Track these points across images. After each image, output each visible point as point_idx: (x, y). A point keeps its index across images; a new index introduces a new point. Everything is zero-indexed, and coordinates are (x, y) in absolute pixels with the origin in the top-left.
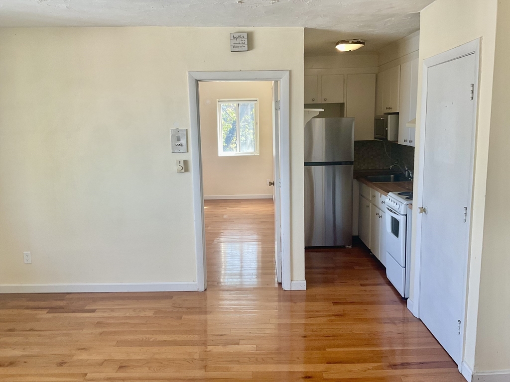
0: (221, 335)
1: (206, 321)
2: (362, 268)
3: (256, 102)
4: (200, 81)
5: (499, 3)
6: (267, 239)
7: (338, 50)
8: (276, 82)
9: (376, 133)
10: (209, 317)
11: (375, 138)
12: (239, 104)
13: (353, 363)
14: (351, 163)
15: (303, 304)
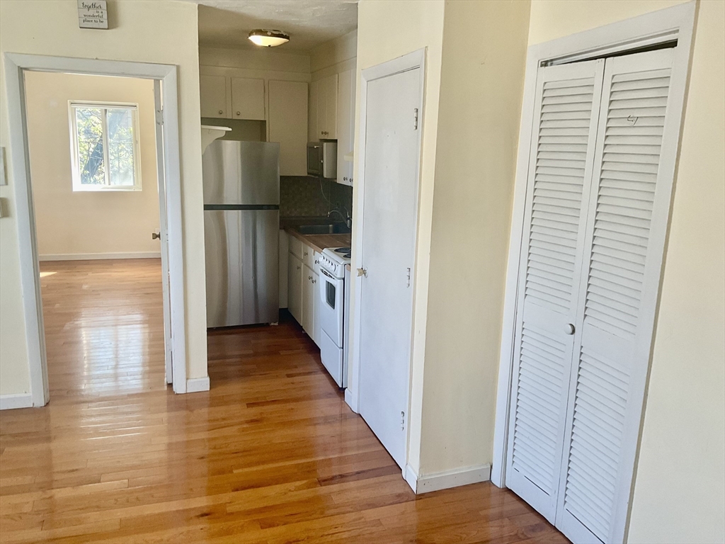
0: (73, 471)
1: (50, 452)
2: (290, 352)
3: (134, 109)
4: (26, 69)
5: (447, 4)
6: (155, 320)
7: (252, 42)
8: (157, 82)
9: (309, 167)
10: (54, 445)
11: (308, 173)
12: (106, 110)
13: (270, 485)
14: (276, 207)
15: (205, 410)
